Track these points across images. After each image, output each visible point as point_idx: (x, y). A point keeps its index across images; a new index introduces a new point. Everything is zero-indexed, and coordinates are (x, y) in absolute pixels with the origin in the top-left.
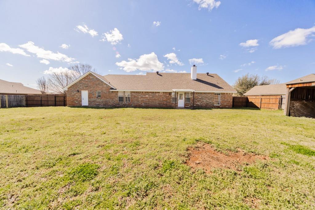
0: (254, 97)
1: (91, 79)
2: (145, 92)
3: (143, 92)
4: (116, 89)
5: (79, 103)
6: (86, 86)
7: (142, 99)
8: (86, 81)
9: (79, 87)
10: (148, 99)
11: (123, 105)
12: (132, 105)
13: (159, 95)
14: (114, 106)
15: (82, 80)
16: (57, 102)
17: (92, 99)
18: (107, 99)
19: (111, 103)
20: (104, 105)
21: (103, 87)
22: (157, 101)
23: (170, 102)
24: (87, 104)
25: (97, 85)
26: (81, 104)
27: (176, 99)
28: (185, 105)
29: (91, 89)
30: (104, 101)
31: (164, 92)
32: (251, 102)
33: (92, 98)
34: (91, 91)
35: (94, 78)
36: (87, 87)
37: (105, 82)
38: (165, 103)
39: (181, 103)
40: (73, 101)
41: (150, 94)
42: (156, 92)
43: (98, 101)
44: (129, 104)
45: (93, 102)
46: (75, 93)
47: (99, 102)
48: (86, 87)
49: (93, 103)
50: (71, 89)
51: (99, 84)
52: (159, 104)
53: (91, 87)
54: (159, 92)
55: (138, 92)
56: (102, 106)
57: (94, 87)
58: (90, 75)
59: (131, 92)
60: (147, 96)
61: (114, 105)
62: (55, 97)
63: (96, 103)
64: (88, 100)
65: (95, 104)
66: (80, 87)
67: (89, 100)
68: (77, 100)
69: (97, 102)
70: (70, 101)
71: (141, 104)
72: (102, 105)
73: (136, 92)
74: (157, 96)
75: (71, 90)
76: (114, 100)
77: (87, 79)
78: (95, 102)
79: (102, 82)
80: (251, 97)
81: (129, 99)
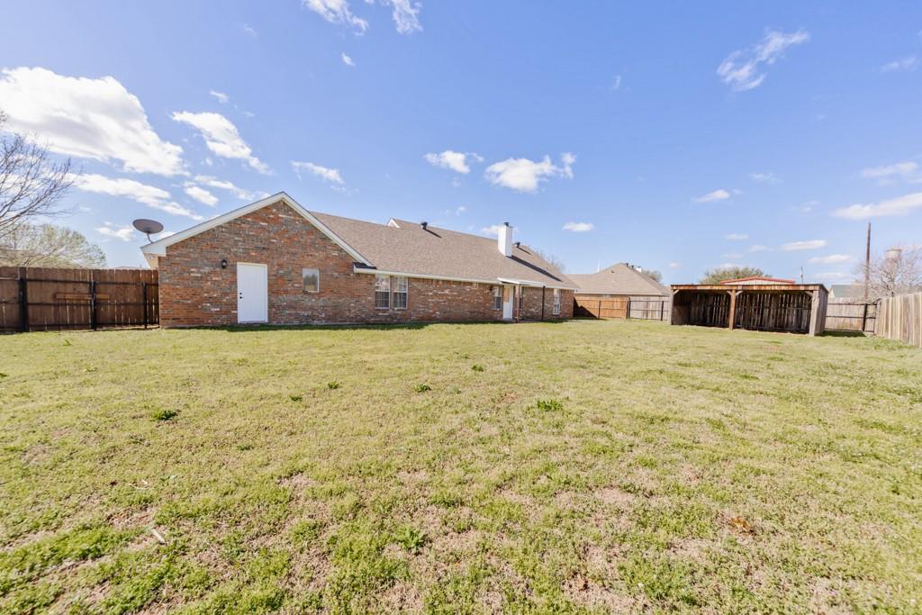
0: (588, 298)
1: (282, 225)
2: (443, 281)
3: (438, 281)
4: (375, 268)
5: (227, 312)
6: (259, 244)
7: (436, 300)
8: (263, 228)
9: (226, 249)
10: (450, 300)
11: (390, 316)
12: (411, 316)
13: (471, 290)
14: (363, 320)
15: (243, 219)
16: (30, 309)
17: (285, 299)
18: (340, 298)
19: (353, 309)
20: (328, 318)
21: (327, 258)
22: (466, 305)
23: (489, 308)
24: (263, 317)
25: (304, 247)
26: (236, 316)
27: (499, 301)
28: (514, 314)
29: (281, 261)
30: (330, 303)
31: (480, 284)
32: (582, 307)
33: (286, 292)
34: (281, 266)
35: (295, 220)
36: (265, 253)
37: (336, 240)
38: (482, 310)
39: (507, 310)
40: (195, 305)
41: (454, 286)
42: (465, 283)
43: (309, 304)
44: (404, 313)
45: (290, 307)
46: (207, 270)
47: (312, 308)
48: (260, 253)
49: (288, 312)
50: (184, 251)
51: (313, 243)
52: (471, 313)
53: (281, 254)
54: (471, 284)
55: (428, 280)
56: (324, 323)
57: (294, 254)
58: (282, 206)
59: (409, 278)
60: (447, 292)
61: (364, 316)
62: (23, 283)
63: (302, 313)
64: (270, 301)
65: (297, 317)
66: (234, 250)
67: (272, 299)
68: (215, 302)
69: (305, 309)
70: (178, 303)
71: (434, 313)
72: (324, 318)
73: (424, 280)
74: (467, 293)
75: (187, 256)
76: (363, 302)
77: (264, 221)
78: (294, 308)
79: (325, 238)
80: (584, 298)
81: (405, 298)
